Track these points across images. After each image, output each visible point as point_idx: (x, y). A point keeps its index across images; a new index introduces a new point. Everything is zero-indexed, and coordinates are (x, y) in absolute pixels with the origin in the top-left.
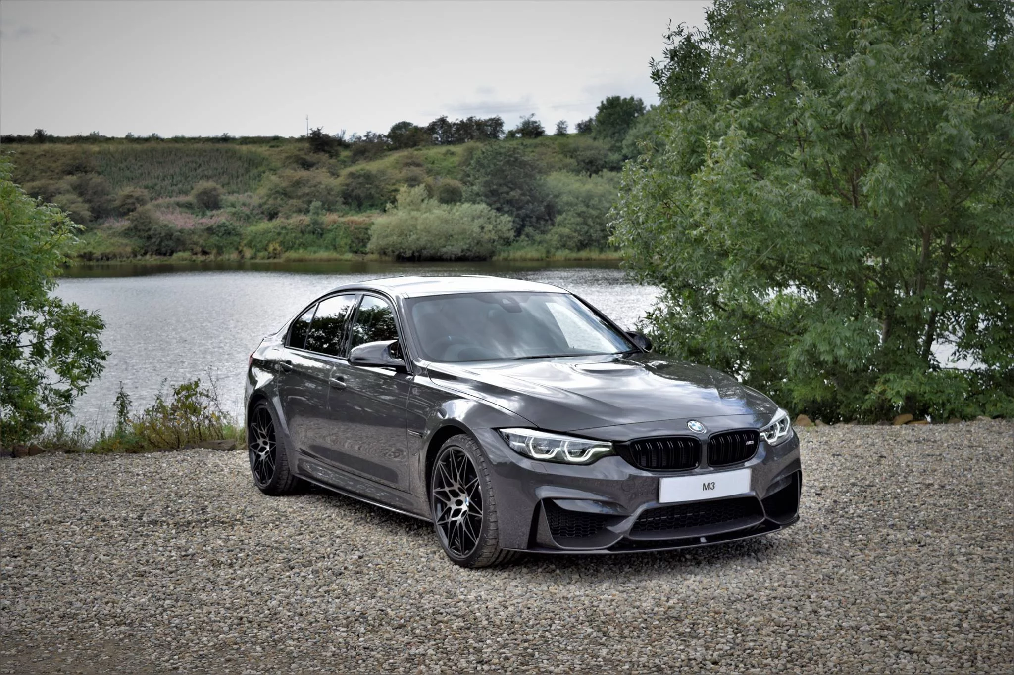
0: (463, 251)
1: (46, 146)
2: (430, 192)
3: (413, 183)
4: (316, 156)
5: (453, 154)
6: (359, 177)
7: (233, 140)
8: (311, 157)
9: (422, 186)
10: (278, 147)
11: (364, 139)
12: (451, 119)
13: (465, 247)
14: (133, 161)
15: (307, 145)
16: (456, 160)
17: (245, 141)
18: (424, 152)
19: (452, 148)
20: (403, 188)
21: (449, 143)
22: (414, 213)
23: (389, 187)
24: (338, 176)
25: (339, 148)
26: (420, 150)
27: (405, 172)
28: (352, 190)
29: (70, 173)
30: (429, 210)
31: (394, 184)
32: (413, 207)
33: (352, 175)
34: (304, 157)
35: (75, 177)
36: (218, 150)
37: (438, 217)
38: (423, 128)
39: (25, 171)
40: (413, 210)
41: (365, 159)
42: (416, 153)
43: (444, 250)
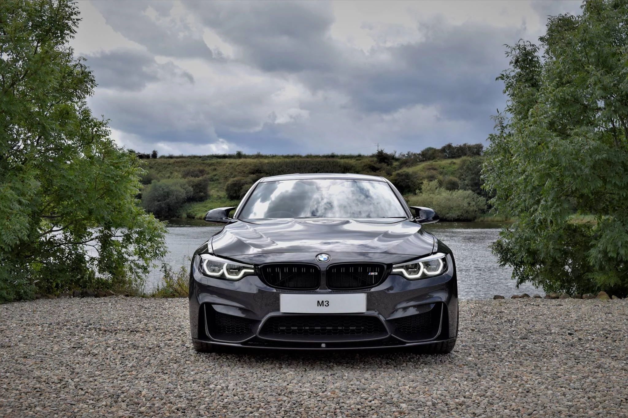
0: (458, 216)
1: (242, 160)
2: (441, 184)
3: (431, 179)
4: (380, 165)
5: (454, 163)
6: (402, 176)
7: (337, 156)
8: (378, 165)
9: (436, 181)
10: (360, 160)
11: (407, 156)
12: (454, 145)
13: (459, 214)
14: (285, 168)
15: (375, 159)
16: (456, 167)
17: (343, 157)
18: (439, 162)
19: (454, 160)
20: (425, 182)
21: (453, 158)
22: (431, 195)
23: (418, 181)
24: (391, 175)
25: (393, 161)
26: (436, 161)
27: (427, 174)
28: (399, 183)
29: (253, 173)
30: (439, 194)
31: (421, 180)
32: (431, 192)
33: (398, 174)
34: (374, 165)
35: (255, 175)
36: (328, 162)
37: (445, 197)
38: (438, 150)
39: (231, 173)
40: (431, 194)
41: (407, 166)
42: (434, 163)
43: (448, 215)
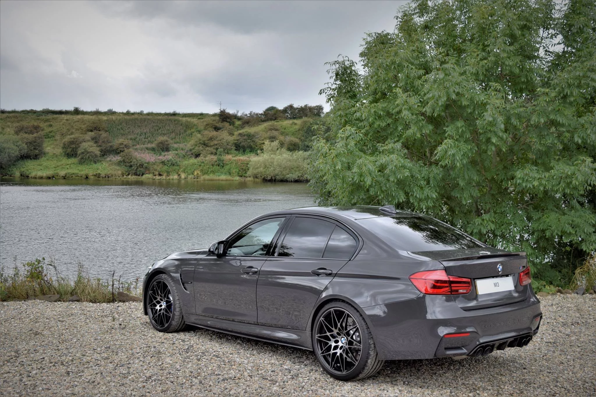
0: (298, 177)
1: (79, 117)
2: (282, 144)
3: (273, 140)
4: (222, 124)
5: (296, 124)
6: (244, 135)
7: (179, 115)
8: (220, 125)
9: (277, 141)
10: (202, 119)
11: (249, 115)
12: (295, 106)
13: (300, 175)
15: (218, 118)
16: (297, 127)
17: (185, 115)
18: (280, 123)
19: (295, 121)
20: (267, 142)
21: (294, 118)
22: (272, 156)
23: (260, 141)
24: (233, 135)
25: (235, 120)
26: (278, 122)
27: (269, 134)
28: (240, 143)
29: (91, 131)
30: (281, 154)
31: (263, 140)
32: (272, 153)
33: (240, 134)
34: (216, 124)
35: (93, 133)
36: (170, 120)
37: (285, 159)
38: (280, 110)
39: (68, 129)
40: (272, 154)
41: (249, 126)
42: (276, 123)
43: (288, 176)
